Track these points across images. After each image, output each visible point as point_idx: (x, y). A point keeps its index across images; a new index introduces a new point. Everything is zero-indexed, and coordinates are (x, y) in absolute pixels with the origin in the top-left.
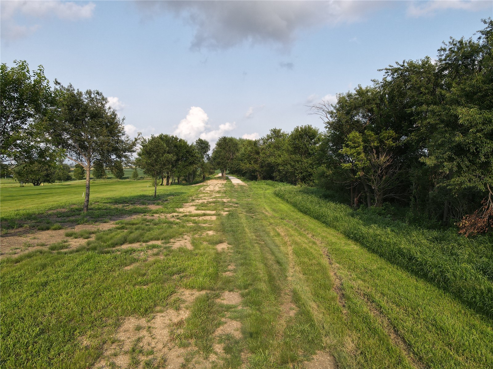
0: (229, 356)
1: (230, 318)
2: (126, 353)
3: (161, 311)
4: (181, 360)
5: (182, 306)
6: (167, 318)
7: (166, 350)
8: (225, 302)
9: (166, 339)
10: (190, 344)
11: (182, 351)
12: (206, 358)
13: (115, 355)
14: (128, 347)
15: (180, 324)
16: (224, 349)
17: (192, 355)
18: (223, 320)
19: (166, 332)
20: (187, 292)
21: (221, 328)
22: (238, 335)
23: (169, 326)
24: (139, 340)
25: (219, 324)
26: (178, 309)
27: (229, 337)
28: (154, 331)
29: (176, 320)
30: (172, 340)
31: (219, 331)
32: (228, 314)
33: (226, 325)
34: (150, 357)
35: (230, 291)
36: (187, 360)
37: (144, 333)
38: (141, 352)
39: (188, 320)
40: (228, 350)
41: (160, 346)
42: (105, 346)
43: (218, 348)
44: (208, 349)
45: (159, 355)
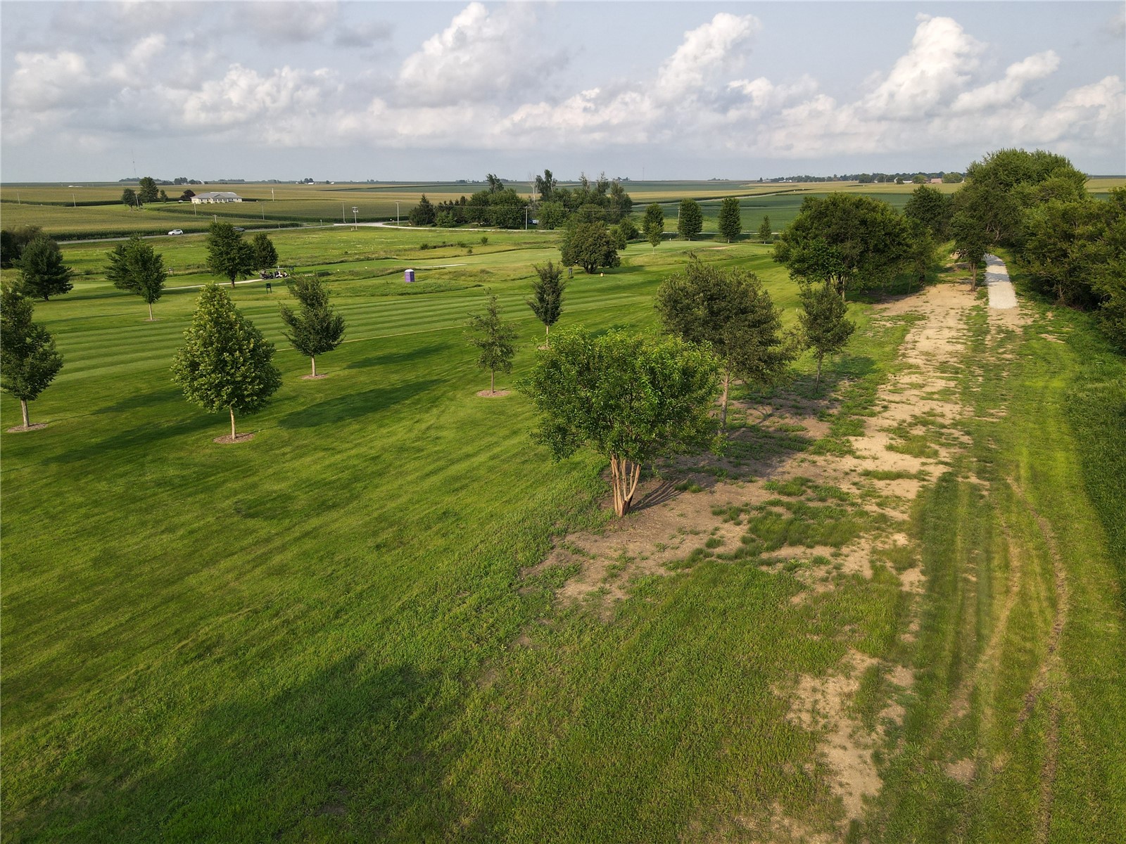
0: (887, 738)
1: (896, 701)
2: (808, 711)
3: (833, 676)
4: (849, 730)
5: (852, 673)
6: (838, 685)
7: (837, 717)
8: (895, 681)
9: (838, 707)
10: (856, 718)
11: (850, 722)
12: (869, 735)
13: (800, 711)
14: (808, 706)
15: (849, 696)
16: (885, 732)
17: (858, 728)
18: (889, 702)
19: (837, 700)
20: (858, 656)
21: (886, 710)
22: (899, 722)
23: (840, 694)
24: (816, 702)
25: (885, 706)
26: (848, 677)
27: (891, 722)
28: (828, 697)
29: (846, 690)
30: (842, 710)
31: (883, 713)
32: (895, 697)
33: (890, 709)
34: (826, 720)
35: (903, 667)
36: (854, 732)
37: (819, 696)
38: (819, 713)
39: (858, 693)
40: (887, 733)
41: (833, 713)
42: (791, 700)
43: (880, 729)
44: (871, 728)
45: (833, 721)
